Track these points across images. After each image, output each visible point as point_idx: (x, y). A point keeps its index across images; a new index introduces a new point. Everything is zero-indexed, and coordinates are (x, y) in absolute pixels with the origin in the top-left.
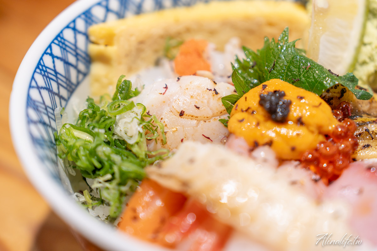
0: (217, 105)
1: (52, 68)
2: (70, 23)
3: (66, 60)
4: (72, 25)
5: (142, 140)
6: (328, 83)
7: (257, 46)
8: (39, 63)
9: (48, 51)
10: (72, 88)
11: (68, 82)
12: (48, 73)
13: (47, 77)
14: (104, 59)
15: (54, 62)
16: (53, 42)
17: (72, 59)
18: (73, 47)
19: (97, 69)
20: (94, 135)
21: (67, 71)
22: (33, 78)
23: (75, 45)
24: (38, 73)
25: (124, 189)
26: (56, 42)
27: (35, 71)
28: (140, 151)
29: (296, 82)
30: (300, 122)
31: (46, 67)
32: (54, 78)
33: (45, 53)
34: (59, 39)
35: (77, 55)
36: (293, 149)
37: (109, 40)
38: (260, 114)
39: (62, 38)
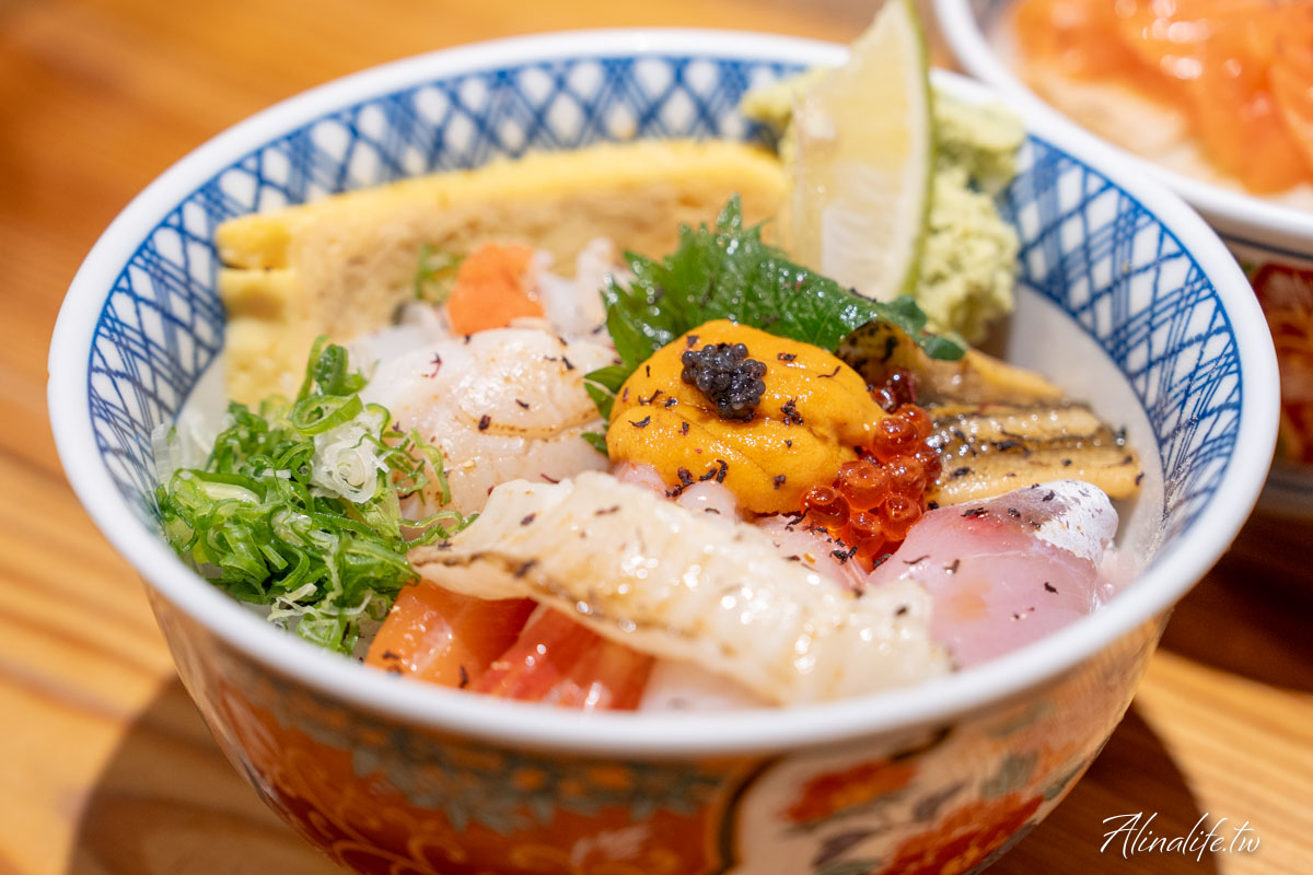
0: (573, 397)
1: (136, 326)
2: (169, 215)
3: (167, 310)
4: (174, 220)
5: (387, 490)
6: (851, 317)
7: (662, 250)
8: (104, 314)
9: (121, 284)
10: (185, 384)
11: (174, 368)
12: (128, 338)
13: (127, 348)
14: (263, 308)
15: (138, 312)
16: (131, 261)
17: (180, 308)
18: (181, 277)
19: (243, 336)
20: (260, 491)
21: (171, 338)
22: (94, 347)
23: (186, 271)
24: (103, 335)
25: (353, 613)
26: (139, 260)
27: (97, 333)
28: (389, 519)
29: (771, 324)
30: (791, 415)
31: (122, 324)
32: (142, 352)
33: (116, 288)
34: (146, 254)
35: (191, 298)
36: (779, 482)
37: (274, 254)
38: (688, 405)
39: (153, 252)
